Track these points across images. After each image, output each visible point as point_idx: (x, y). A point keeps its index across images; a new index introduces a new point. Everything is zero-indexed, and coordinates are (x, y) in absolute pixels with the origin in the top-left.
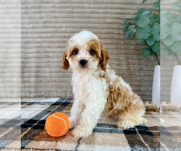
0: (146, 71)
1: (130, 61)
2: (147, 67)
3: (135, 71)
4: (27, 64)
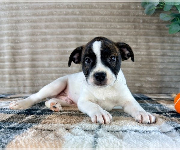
0: (170, 57)
1: (151, 44)
2: (172, 52)
3: (157, 57)
4: (20, 51)
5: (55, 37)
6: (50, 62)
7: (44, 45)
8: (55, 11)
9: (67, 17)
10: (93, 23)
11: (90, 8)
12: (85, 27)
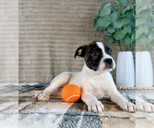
5: (35, 45)
6: (31, 62)
7: (28, 50)
8: (36, 28)
9: (43, 32)
10: (61, 36)
11: (59, 27)
12: (56, 39)
